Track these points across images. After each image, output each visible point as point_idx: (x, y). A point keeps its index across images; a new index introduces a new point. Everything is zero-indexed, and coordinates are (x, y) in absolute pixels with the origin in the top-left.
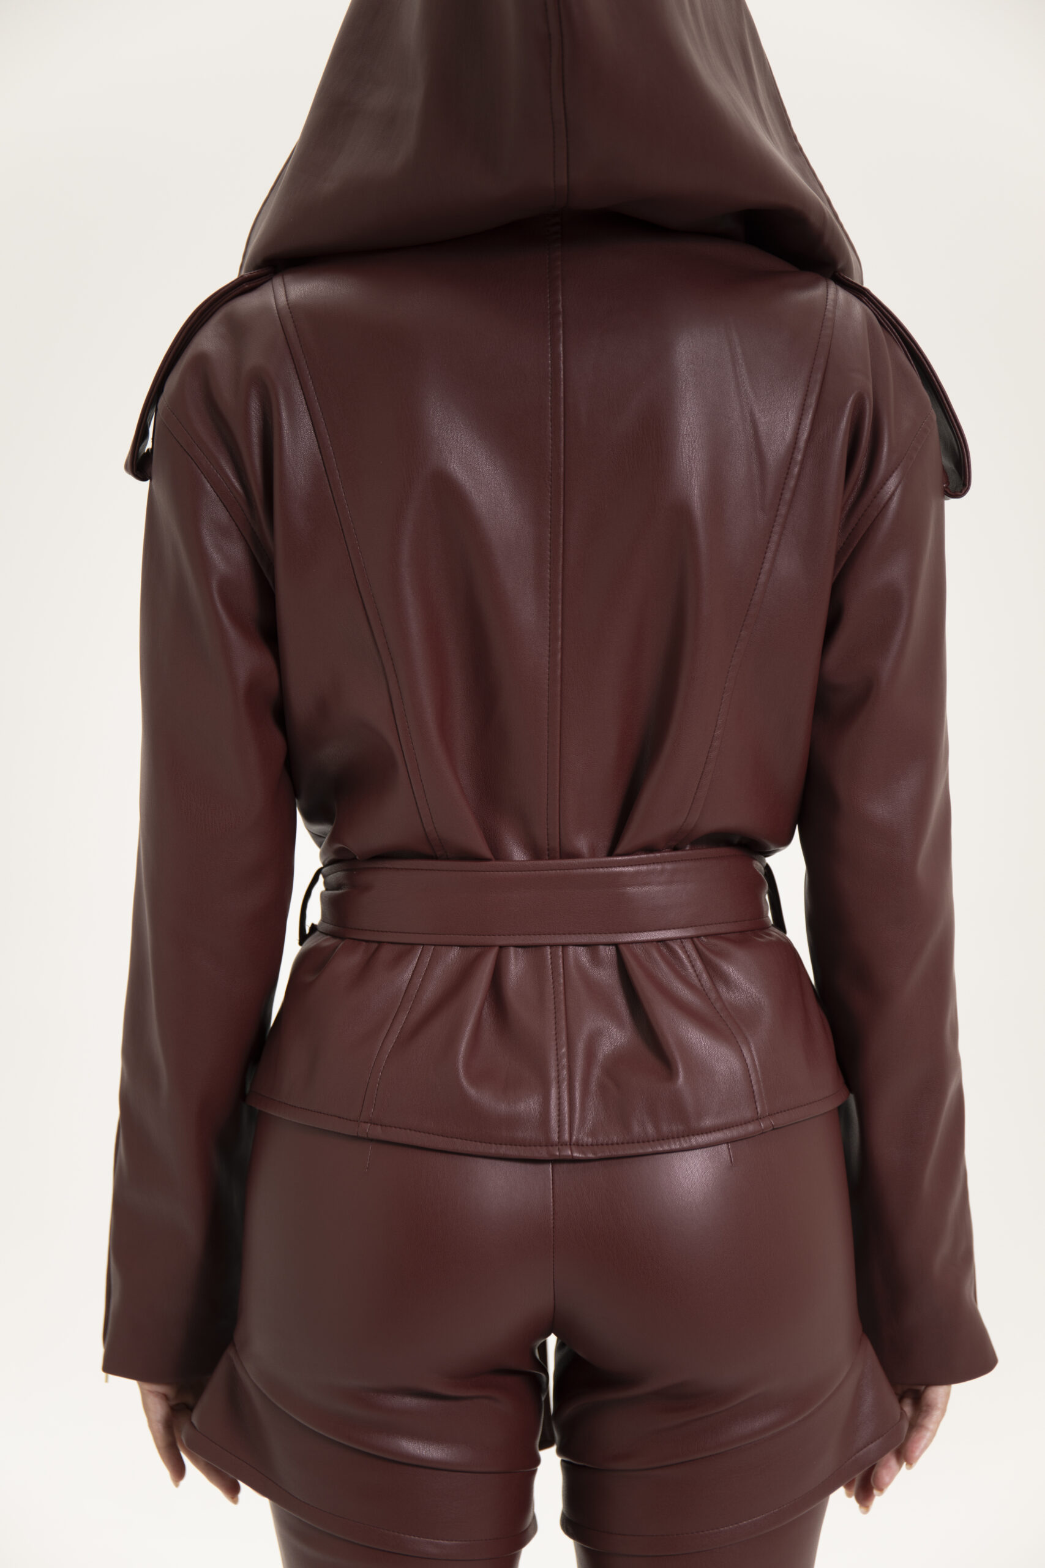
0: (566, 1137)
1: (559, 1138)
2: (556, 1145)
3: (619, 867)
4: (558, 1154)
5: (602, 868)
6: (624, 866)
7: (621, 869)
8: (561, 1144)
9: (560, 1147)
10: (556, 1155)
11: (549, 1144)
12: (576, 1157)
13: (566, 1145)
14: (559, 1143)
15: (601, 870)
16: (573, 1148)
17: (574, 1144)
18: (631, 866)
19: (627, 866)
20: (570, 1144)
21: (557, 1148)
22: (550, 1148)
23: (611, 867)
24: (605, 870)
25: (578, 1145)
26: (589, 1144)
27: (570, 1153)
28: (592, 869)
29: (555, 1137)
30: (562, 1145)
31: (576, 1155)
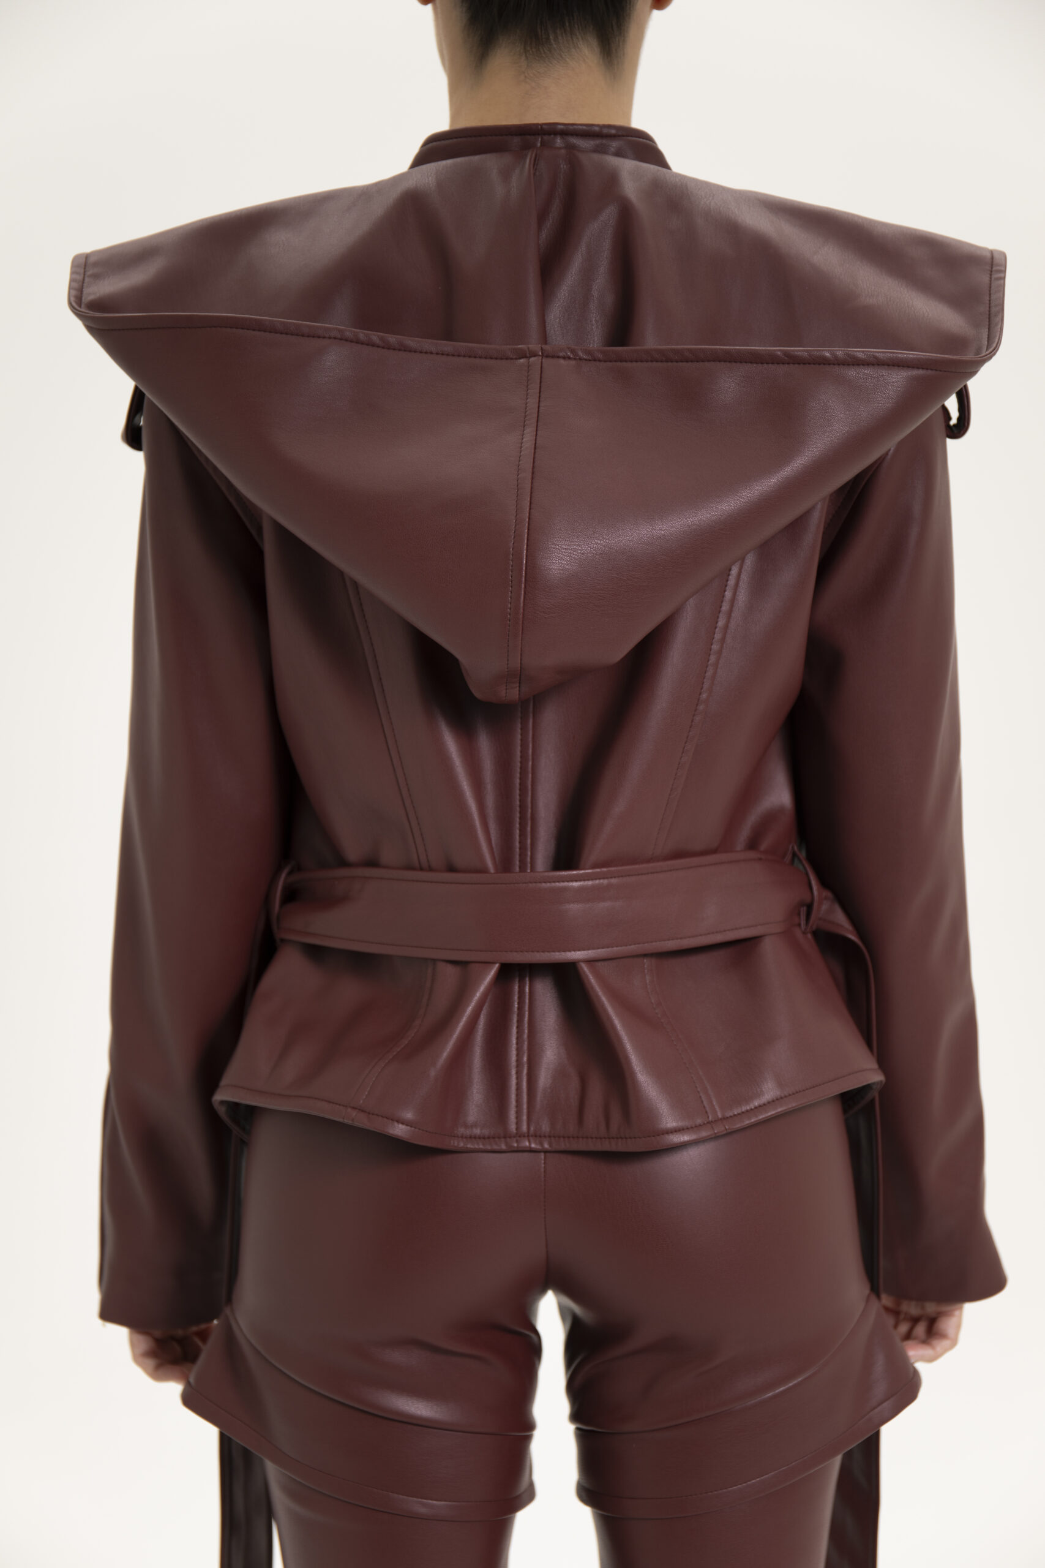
0: (524, 1128)
1: (517, 1129)
2: (514, 1137)
3: (563, 882)
4: (515, 1145)
5: (545, 882)
6: (568, 882)
7: (566, 884)
8: (519, 1135)
9: (518, 1138)
10: (514, 1147)
11: (507, 1136)
12: (533, 1148)
13: (524, 1136)
14: (517, 1134)
15: (544, 884)
16: (531, 1139)
17: (532, 1136)
18: (576, 881)
19: (572, 881)
20: (528, 1136)
21: (515, 1139)
22: (508, 1139)
23: (554, 882)
24: (548, 884)
25: (536, 1136)
26: (547, 1135)
27: (527, 1144)
28: (534, 884)
29: (513, 1127)
30: (520, 1137)
31: (533, 1145)
